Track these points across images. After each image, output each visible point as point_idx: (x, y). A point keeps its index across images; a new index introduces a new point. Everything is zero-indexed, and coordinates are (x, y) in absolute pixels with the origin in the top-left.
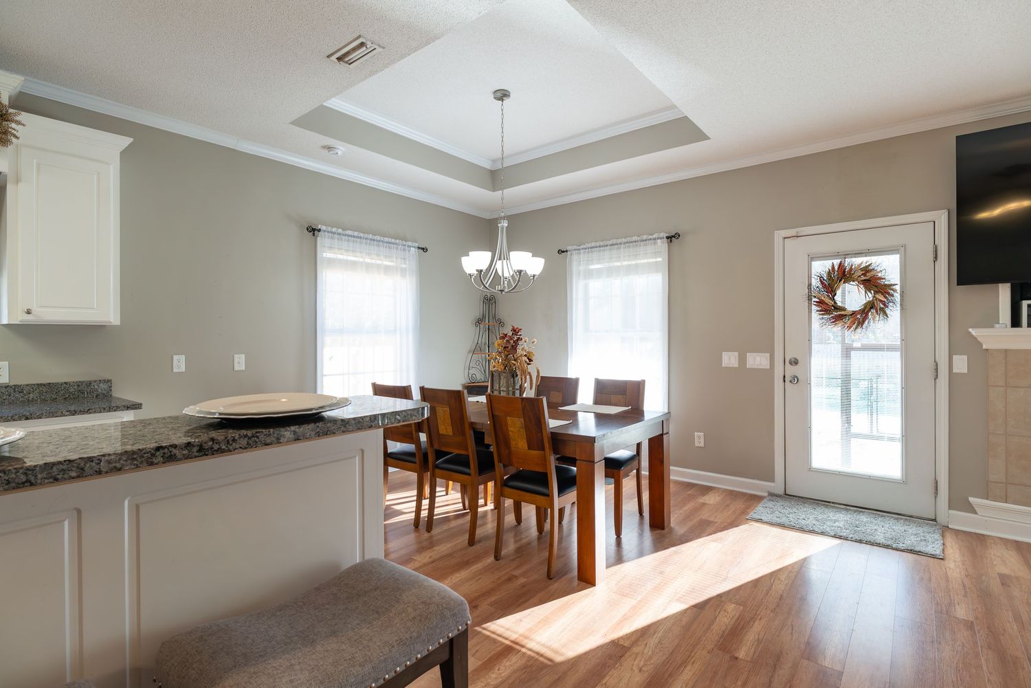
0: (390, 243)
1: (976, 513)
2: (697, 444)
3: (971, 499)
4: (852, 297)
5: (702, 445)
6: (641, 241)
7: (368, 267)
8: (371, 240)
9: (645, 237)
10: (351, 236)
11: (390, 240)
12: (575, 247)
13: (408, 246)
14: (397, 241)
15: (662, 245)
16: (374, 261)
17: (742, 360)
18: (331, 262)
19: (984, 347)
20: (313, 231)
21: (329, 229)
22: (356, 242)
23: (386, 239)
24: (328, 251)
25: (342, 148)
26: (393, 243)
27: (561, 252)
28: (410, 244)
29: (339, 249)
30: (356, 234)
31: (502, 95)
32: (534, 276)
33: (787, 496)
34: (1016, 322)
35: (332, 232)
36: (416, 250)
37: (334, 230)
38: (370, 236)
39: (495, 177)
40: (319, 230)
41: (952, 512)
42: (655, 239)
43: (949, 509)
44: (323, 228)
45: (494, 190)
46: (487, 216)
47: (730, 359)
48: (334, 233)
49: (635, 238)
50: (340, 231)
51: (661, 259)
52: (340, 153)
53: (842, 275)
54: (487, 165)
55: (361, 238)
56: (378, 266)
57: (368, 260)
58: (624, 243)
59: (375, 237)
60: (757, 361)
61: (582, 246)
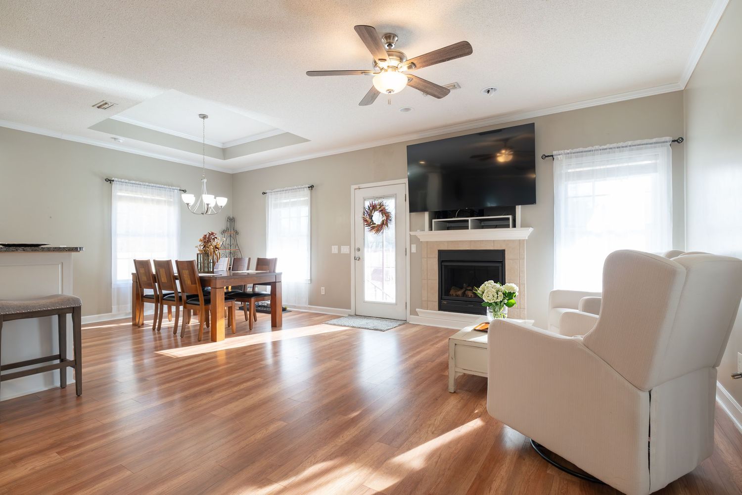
0: (160, 187)
1: (418, 315)
2: (322, 294)
3: (417, 310)
4: (377, 218)
5: (324, 294)
6: (298, 189)
7: (145, 200)
8: (147, 186)
9: (299, 187)
10: (134, 184)
11: (160, 186)
12: (270, 191)
13: (173, 189)
14: (165, 186)
15: (307, 192)
16: (149, 197)
17: (339, 250)
18: (121, 197)
19: (421, 240)
20: (110, 181)
21: (120, 180)
22: (138, 187)
23: (158, 185)
24: (119, 191)
25: (122, 139)
26: (163, 188)
27: (264, 193)
28: (174, 188)
29: (126, 191)
30: (137, 182)
31: (204, 117)
32: (221, 207)
33: (357, 316)
34: (431, 229)
35: (121, 182)
36: (179, 191)
37: (123, 180)
38: (147, 184)
39: (225, 152)
40: (113, 181)
41: (412, 316)
42: (303, 188)
43: (411, 315)
44: (116, 179)
45: (225, 159)
46: (231, 172)
47: (335, 250)
48: (123, 182)
49: (295, 187)
50: (127, 181)
51: (307, 198)
52: (121, 141)
53: (374, 208)
54: (220, 146)
55: (140, 185)
56: (153, 200)
57: (145, 196)
58: (291, 190)
59: (151, 184)
60: (345, 250)
61: (274, 191)
